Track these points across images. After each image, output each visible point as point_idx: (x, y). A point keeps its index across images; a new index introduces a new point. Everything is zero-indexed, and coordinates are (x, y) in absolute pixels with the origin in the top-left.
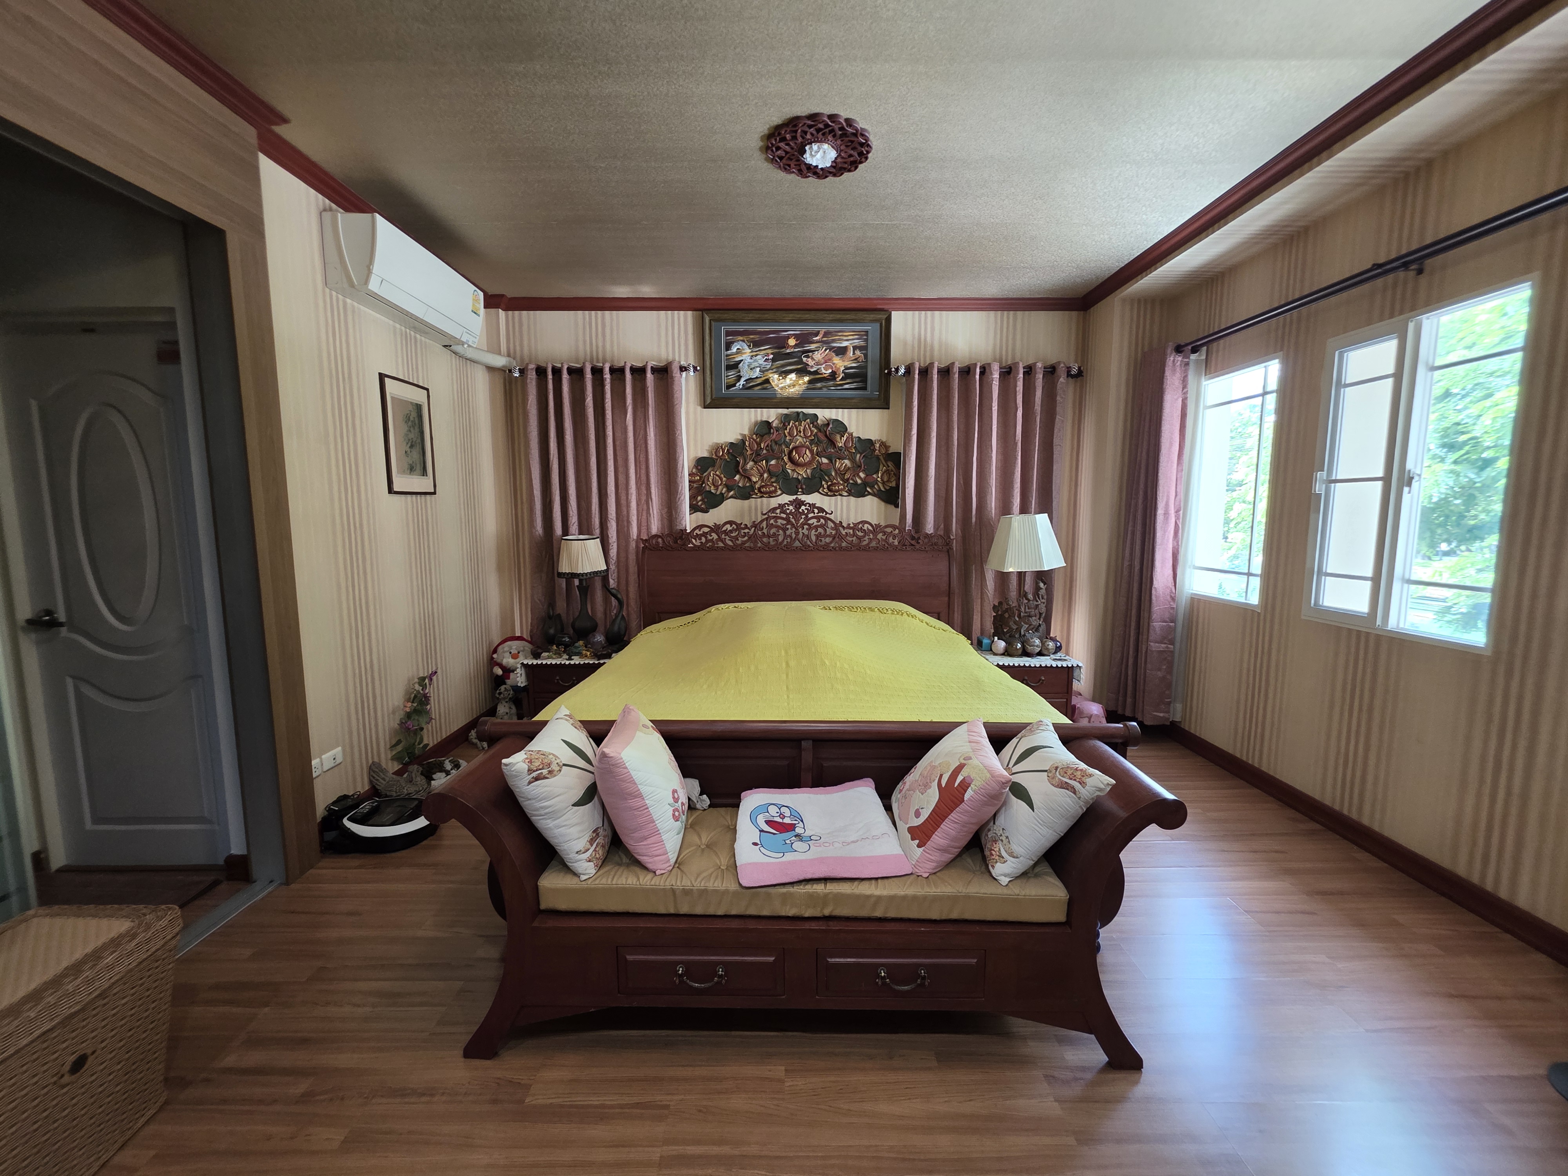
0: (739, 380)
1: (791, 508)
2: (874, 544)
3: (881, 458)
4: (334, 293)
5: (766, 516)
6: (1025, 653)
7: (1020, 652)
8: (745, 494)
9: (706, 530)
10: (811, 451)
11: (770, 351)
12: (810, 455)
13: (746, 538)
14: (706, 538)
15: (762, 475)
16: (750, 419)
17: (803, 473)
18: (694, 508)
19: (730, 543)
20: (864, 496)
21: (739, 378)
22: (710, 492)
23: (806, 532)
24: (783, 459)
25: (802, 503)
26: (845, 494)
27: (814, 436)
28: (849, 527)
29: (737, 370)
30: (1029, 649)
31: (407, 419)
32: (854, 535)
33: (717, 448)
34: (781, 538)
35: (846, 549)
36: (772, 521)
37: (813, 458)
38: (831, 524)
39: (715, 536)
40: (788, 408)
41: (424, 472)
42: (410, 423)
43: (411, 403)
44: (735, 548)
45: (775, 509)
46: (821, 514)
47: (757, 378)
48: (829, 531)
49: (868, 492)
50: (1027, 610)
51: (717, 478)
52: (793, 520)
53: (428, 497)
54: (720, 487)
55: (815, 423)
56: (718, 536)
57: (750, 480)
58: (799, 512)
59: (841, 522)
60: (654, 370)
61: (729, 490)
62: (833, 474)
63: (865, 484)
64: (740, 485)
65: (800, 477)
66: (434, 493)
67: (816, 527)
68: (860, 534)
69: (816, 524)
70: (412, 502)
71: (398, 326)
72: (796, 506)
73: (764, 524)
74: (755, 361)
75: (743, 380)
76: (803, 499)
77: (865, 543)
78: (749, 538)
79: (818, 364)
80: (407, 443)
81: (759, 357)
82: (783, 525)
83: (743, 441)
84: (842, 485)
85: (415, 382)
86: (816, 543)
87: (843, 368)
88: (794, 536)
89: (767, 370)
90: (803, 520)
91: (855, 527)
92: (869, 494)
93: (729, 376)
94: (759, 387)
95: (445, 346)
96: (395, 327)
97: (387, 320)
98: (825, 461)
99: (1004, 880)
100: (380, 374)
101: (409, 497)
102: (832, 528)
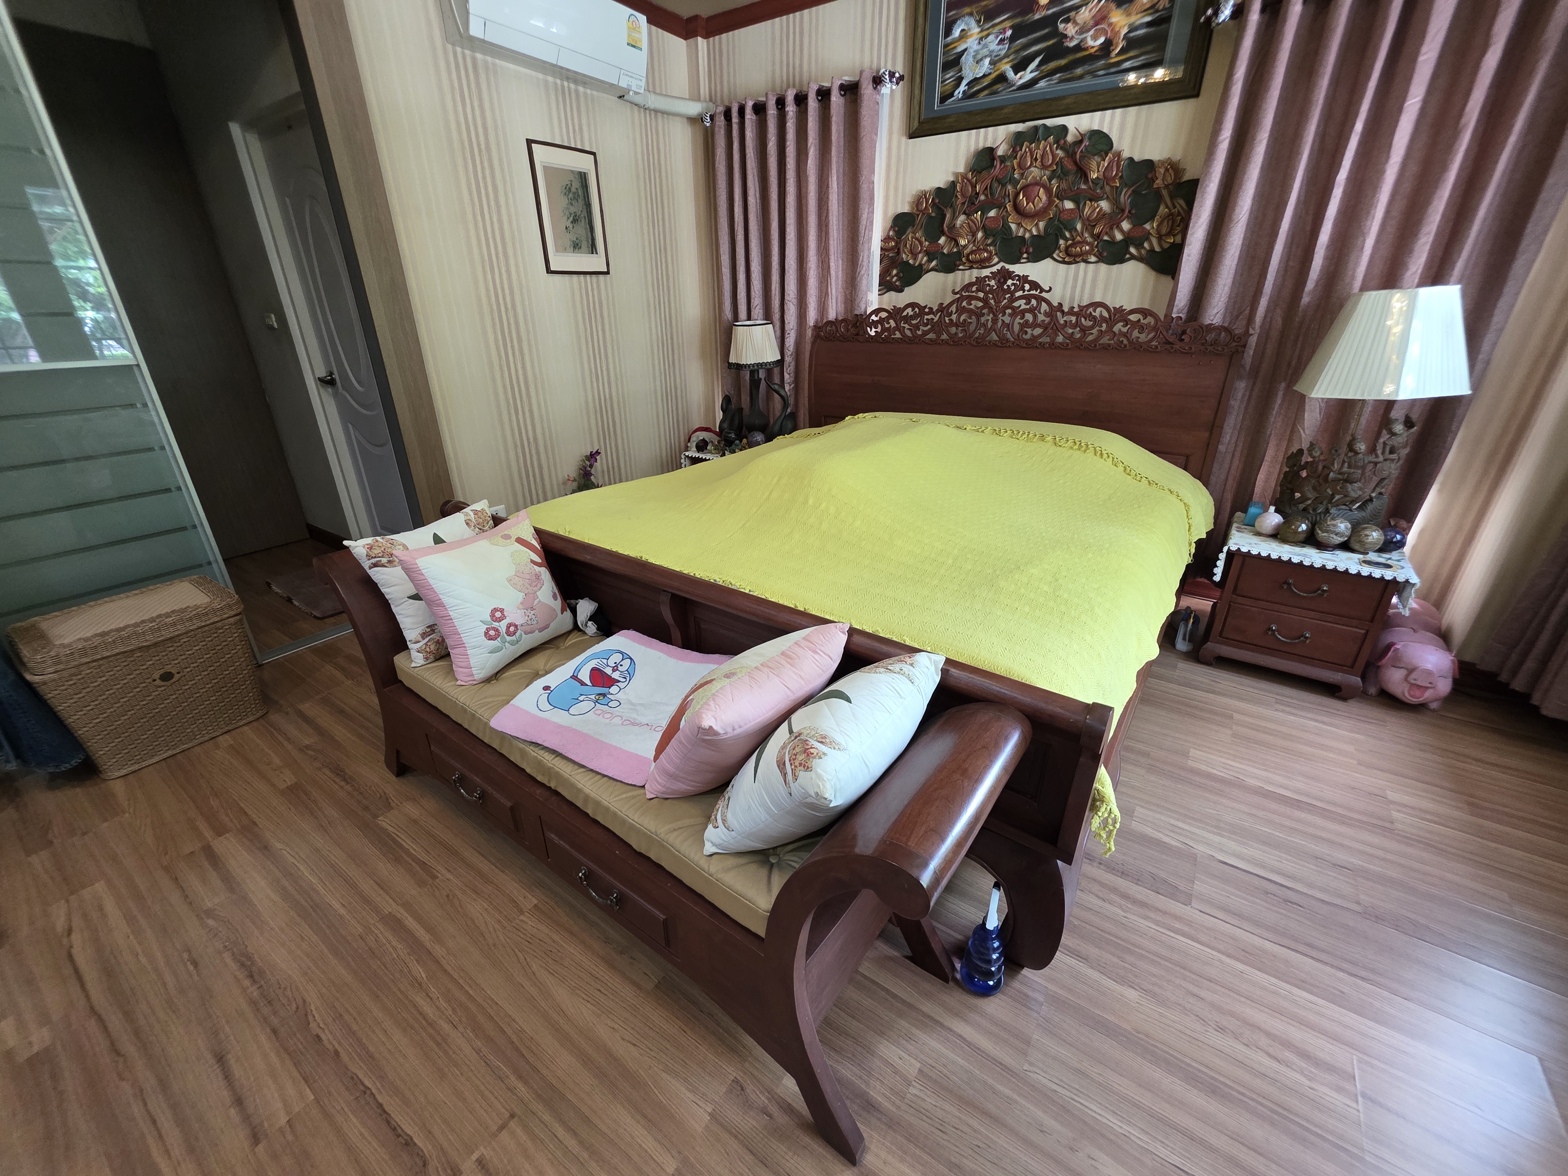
0: (958, 85)
1: (993, 283)
2: (1105, 340)
3: (1165, 193)
4: (459, 49)
5: (958, 296)
6: (1311, 540)
7: (1302, 537)
8: (949, 265)
9: (884, 315)
10: (1048, 191)
11: (1008, 24)
12: (1044, 198)
13: (929, 327)
14: (882, 325)
15: (974, 235)
16: (968, 150)
17: (1035, 229)
18: (886, 286)
19: (908, 333)
20: (1122, 261)
21: (960, 79)
22: (907, 263)
23: (1007, 319)
24: (1005, 207)
25: (1009, 275)
26: (1093, 259)
27: (1057, 164)
28: (1071, 312)
29: (957, 69)
30: (1321, 535)
31: (568, 189)
32: (1077, 324)
33: (921, 197)
34: (972, 328)
35: (1062, 347)
36: (964, 304)
37: (1050, 202)
38: (1044, 307)
39: (892, 323)
40: (1024, 121)
41: (593, 249)
42: (571, 195)
43: (572, 171)
44: (915, 340)
45: (971, 285)
46: (1033, 292)
47: (984, 76)
48: (1041, 317)
49: (1130, 253)
50: (1345, 469)
51: (917, 242)
52: (992, 301)
53: (601, 277)
54: (920, 256)
55: (1062, 142)
56: (896, 324)
57: (957, 244)
58: (1003, 290)
59: (1060, 305)
60: (842, 87)
61: (930, 261)
62: (1079, 227)
63: (1129, 240)
64: (945, 251)
65: (1027, 235)
66: (608, 273)
67: (1023, 312)
68: (1087, 323)
69: (1023, 307)
70: (580, 283)
71: (550, 79)
72: (999, 281)
73: (953, 308)
74: (985, 46)
75: (964, 83)
76: (1011, 270)
77: (1090, 338)
78: (933, 326)
79: (1083, 30)
80: (568, 218)
81: (991, 37)
82: (977, 308)
83: (953, 184)
84: (1088, 244)
85: (579, 147)
86: (1018, 335)
87: (1125, 31)
88: (990, 324)
89: (1001, 60)
90: (1005, 301)
91: (1083, 312)
92: (1133, 257)
93: (941, 81)
94: (986, 92)
95: (620, 97)
96: (546, 82)
97: (534, 73)
98: (1069, 205)
99: (709, 849)
100: (527, 140)
101: (575, 277)
102: (1046, 314)
